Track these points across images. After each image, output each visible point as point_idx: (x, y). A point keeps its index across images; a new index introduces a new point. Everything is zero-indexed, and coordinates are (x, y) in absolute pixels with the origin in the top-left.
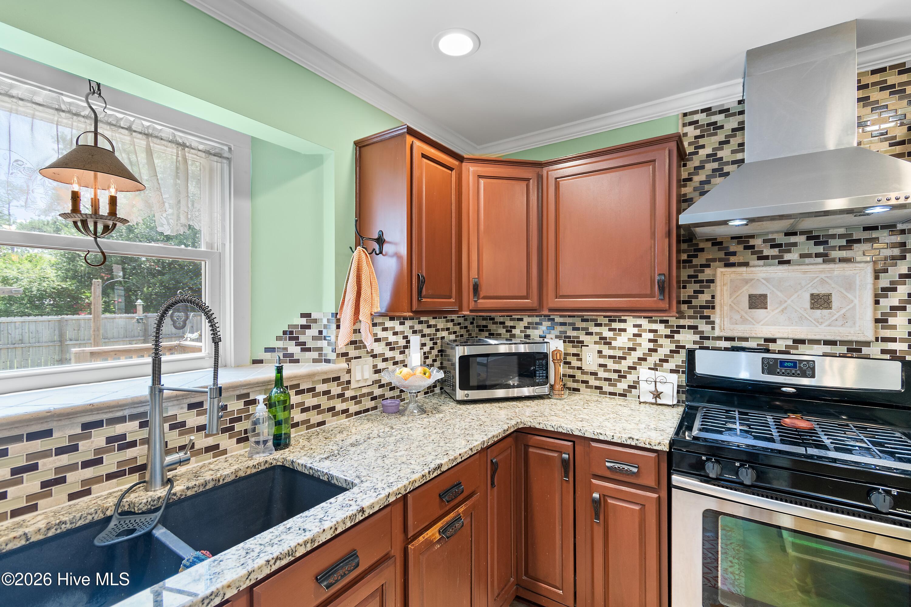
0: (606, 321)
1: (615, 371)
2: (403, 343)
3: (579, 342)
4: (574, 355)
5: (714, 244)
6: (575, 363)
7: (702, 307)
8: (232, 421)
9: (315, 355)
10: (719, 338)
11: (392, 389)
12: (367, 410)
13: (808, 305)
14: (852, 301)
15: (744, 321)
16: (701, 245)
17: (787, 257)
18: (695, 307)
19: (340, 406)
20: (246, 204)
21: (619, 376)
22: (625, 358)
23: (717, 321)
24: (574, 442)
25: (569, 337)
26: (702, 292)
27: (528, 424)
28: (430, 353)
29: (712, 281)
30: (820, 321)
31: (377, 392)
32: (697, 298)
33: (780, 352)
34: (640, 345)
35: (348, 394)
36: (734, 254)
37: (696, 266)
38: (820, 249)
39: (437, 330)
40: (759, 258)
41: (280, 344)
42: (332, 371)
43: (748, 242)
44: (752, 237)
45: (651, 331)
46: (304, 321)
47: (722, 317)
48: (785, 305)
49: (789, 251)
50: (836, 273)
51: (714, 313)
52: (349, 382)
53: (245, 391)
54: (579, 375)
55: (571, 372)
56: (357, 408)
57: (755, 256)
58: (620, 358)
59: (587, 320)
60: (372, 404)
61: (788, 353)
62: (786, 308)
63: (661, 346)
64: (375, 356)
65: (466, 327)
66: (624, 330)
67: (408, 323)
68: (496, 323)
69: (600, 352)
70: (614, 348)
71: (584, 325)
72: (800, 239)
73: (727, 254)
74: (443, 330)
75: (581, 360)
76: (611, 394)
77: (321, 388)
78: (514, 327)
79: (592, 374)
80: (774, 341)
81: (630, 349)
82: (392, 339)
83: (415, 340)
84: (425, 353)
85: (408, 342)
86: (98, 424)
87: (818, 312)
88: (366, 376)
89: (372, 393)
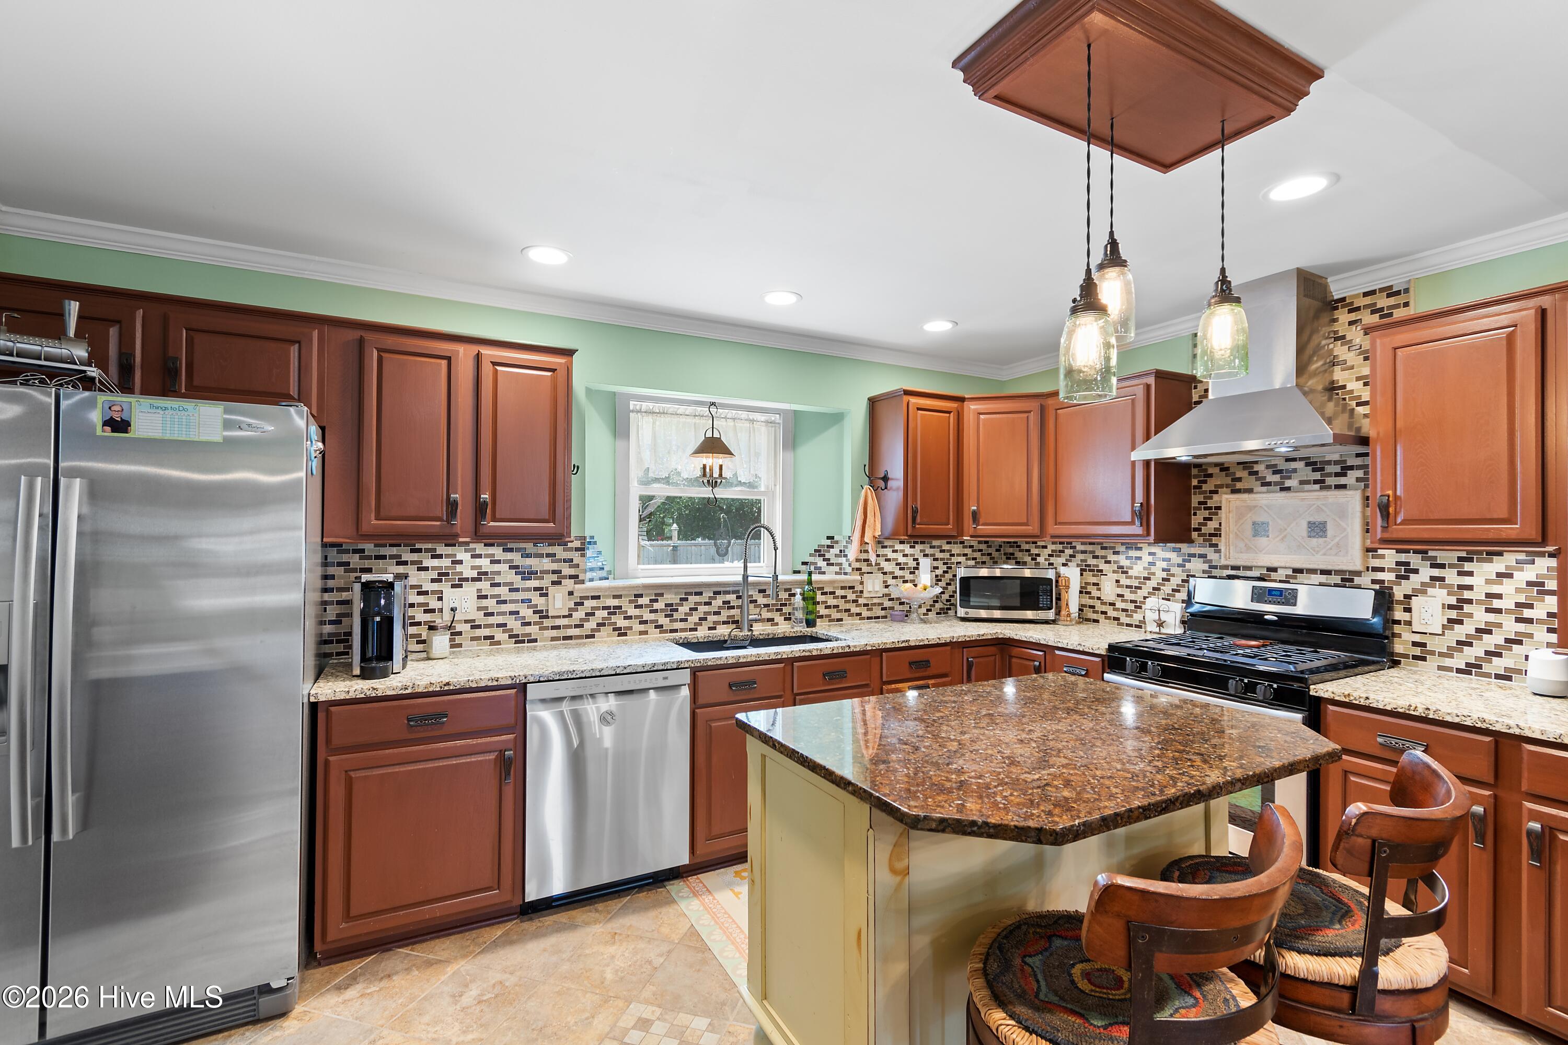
0: (1122, 549)
1: (1132, 601)
2: (913, 564)
3: (1098, 571)
4: (1094, 584)
5: (1221, 470)
6: (1095, 593)
7: (1210, 535)
8: (781, 605)
9: (837, 569)
10: (1225, 567)
11: (902, 603)
12: (878, 618)
13: (1305, 534)
14: (1345, 530)
15: (1248, 549)
16: (1210, 471)
17: (1288, 483)
18: (1204, 535)
19: (855, 610)
21: (1136, 607)
22: (1140, 588)
23: (1223, 550)
24: (1045, 652)
25: (1089, 566)
26: (1211, 519)
27: (1008, 636)
28: (943, 576)
29: (1219, 508)
30: (1317, 549)
31: (887, 604)
32: (1205, 525)
33: (1281, 581)
34: (1154, 574)
35: (861, 601)
36: (1240, 480)
37: (1205, 492)
38: (1317, 476)
39: (953, 555)
40: (1263, 484)
41: (811, 559)
42: (848, 581)
43: (1252, 467)
44: (1256, 462)
45: (1164, 560)
46: (829, 542)
47: (1228, 545)
48: (1285, 533)
49: (1290, 478)
50: (1330, 500)
51: (1220, 542)
52: (862, 592)
53: (789, 587)
54: (1099, 607)
55: (1091, 602)
56: (869, 614)
57: (1259, 483)
58: (1137, 588)
59: (1105, 548)
60: (883, 613)
61: (1288, 582)
62: (1285, 536)
63: (1173, 575)
64: (885, 573)
65: (989, 554)
66: (1140, 558)
67: (918, 547)
68: (1021, 551)
69: (1117, 581)
70: (1131, 577)
71: (1103, 553)
72: (1300, 465)
73: (1233, 480)
74: (958, 555)
75: (1099, 589)
76: (1128, 625)
77: (839, 593)
78: (1038, 555)
79: (1111, 604)
80: (1274, 570)
81: (1145, 578)
82: (902, 560)
83: (925, 563)
84: (937, 576)
85: (918, 564)
87: (1315, 540)
88: (877, 589)
89: (882, 604)
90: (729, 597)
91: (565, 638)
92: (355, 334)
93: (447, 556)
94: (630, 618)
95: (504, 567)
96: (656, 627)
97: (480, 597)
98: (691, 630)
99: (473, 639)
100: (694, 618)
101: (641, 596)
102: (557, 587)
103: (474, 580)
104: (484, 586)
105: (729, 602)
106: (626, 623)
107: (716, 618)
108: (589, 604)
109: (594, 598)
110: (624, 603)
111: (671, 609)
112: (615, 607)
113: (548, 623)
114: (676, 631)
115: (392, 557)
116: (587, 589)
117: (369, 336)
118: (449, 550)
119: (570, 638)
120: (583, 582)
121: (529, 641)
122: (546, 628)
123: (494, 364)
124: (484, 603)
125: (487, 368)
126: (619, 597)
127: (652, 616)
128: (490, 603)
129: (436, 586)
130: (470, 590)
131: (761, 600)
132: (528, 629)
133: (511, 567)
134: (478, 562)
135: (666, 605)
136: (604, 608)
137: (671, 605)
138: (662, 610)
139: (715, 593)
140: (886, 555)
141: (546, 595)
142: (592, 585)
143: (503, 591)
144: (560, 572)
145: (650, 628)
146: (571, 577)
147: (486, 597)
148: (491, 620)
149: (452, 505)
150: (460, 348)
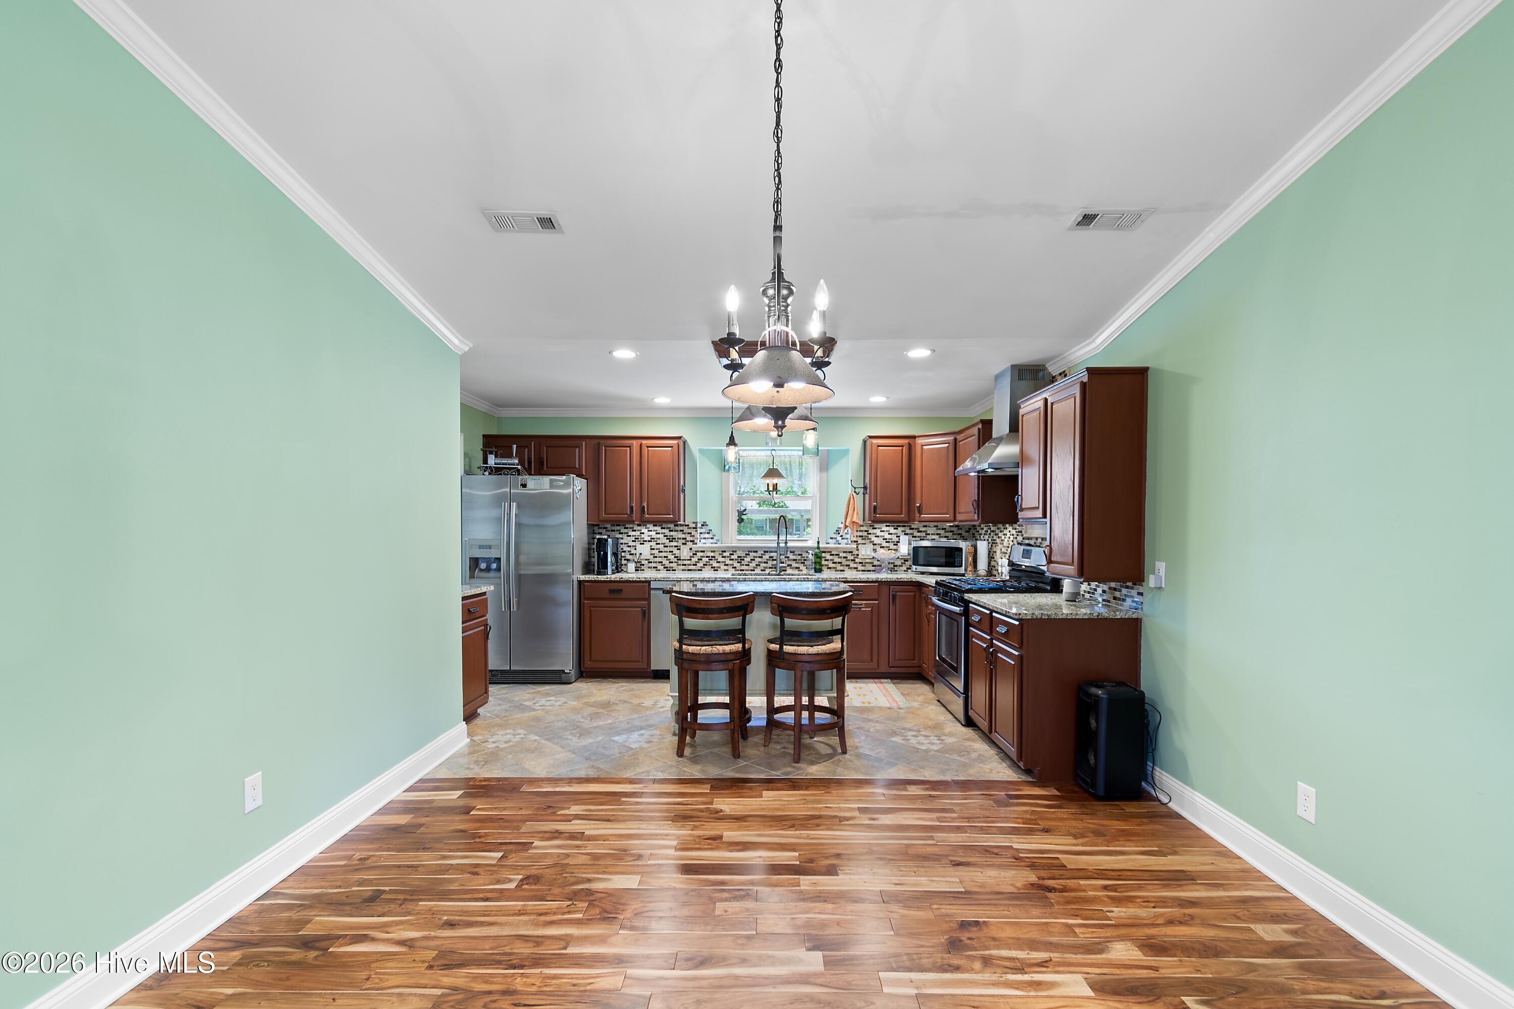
2: (895, 539)
6: (995, 558)
8: (804, 560)
9: (845, 541)
10: (1026, 538)
12: (870, 571)
19: (852, 565)
20: (824, 475)
31: (876, 563)
35: (858, 560)
41: (834, 536)
42: (847, 548)
52: (858, 555)
54: (996, 566)
55: (994, 563)
56: (863, 568)
60: (873, 568)
64: (876, 544)
67: (900, 529)
74: (934, 534)
77: (842, 555)
82: (887, 536)
83: (905, 539)
84: (915, 547)
85: (899, 539)
86: (767, 552)
88: (868, 553)
89: (873, 563)
90: (772, 554)
91: (688, 570)
92: (596, 441)
93: (638, 530)
94: (720, 562)
95: (661, 536)
96: (733, 568)
97: (651, 549)
98: (751, 570)
99: (649, 568)
100: (753, 564)
101: (725, 552)
102: (684, 546)
103: (649, 541)
104: (653, 544)
105: (773, 557)
106: (718, 565)
107: (765, 565)
108: (699, 554)
109: (701, 552)
110: (716, 555)
111: (740, 560)
112: (712, 557)
113: (680, 562)
114: (743, 570)
115: (617, 531)
116: (698, 547)
117: (602, 442)
118: (639, 528)
119: (691, 570)
120: (696, 544)
121: (672, 570)
122: (680, 565)
123: (647, 447)
124: (653, 552)
125: (645, 450)
126: (714, 552)
127: (731, 562)
128: (656, 552)
129: (634, 544)
130: (647, 546)
131: (792, 557)
132: (672, 565)
133: (664, 536)
134: (650, 533)
135: (738, 557)
136: (707, 557)
137: (741, 557)
138: (736, 559)
139: (764, 552)
140: (876, 534)
141: (680, 549)
142: (700, 545)
143: (661, 546)
144: (686, 539)
145: (730, 568)
146: (691, 541)
147: (654, 549)
148: (656, 560)
149: (632, 508)
150: (634, 442)
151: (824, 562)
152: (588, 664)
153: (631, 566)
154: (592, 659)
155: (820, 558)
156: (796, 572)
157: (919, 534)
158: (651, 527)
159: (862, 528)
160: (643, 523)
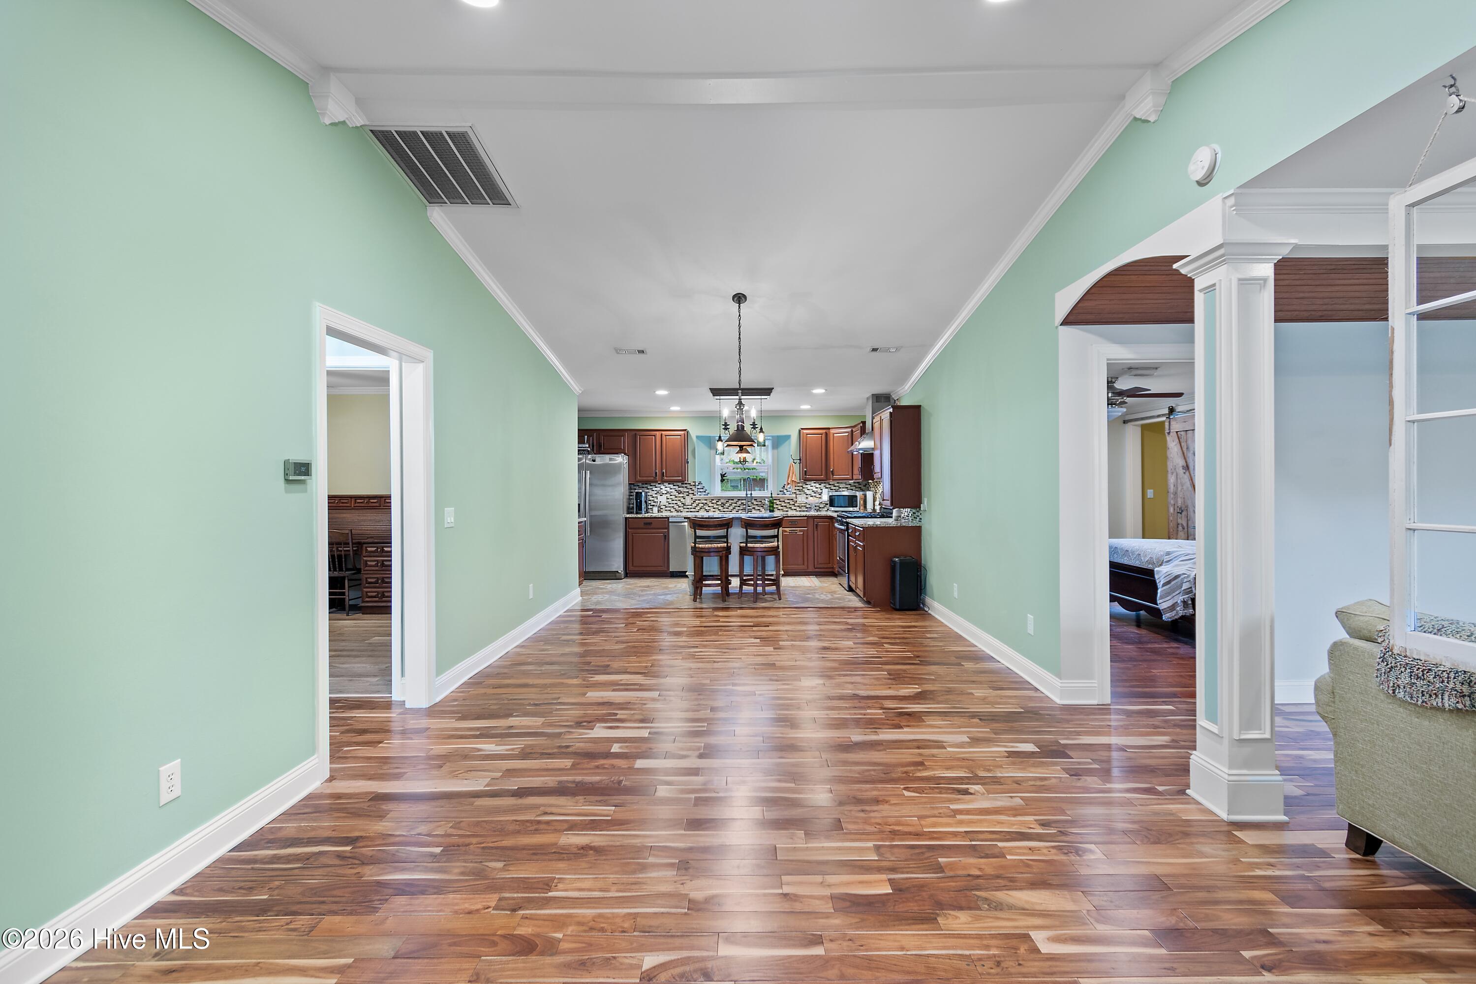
2: (819, 491)
8: (763, 505)
9: (789, 493)
12: (804, 511)
19: (793, 507)
20: (776, 451)
31: (808, 506)
35: (796, 504)
41: (782, 490)
52: (796, 501)
56: (800, 510)
60: (806, 509)
64: (807, 495)
67: (822, 485)
77: (786, 501)
82: (815, 489)
85: (822, 491)
86: (740, 500)
88: (803, 500)
89: (806, 506)
90: (743, 501)
91: (691, 512)
92: (634, 433)
93: (659, 487)
94: (710, 506)
98: (730, 511)
99: (665, 510)
100: (731, 508)
101: (713, 500)
102: (688, 496)
103: (665, 494)
104: (668, 495)
105: (743, 503)
106: (709, 508)
107: (739, 508)
108: (697, 502)
109: (699, 500)
110: (708, 502)
111: (723, 505)
112: (705, 503)
113: (685, 507)
114: (725, 512)
115: (646, 487)
117: (637, 433)
118: (659, 485)
120: (695, 495)
121: (681, 512)
122: (685, 509)
123: (666, 436)
124: (668, 500)
125: (664, 437)
126: (707, 500)
127: (717, 506)
129: (656, 495)
130: (664, 496)
131: (755, 503)
132: (680, 508)
133: (675, 490)
134: (666, 489)
136: (702, 503)
137: (723, 503)
138: (720, 505)
139: (738, 500)
140: (807, 488)
141: (685, 499)
142: (697, 497)
143: (673, 497)
144: (689, 492)
145: (717, 510)
146: (692, 494)
148: (670, 505)
149: (656, 473)
150: (657, 433)
151: (775, 506)
152: (631, 568)
153: (655, 509)
154: (634, 565)
155: (773, 503)
156: (758, 512)
157: (834, 488)
158: (666, 484)
159: (799, 485)
160: (663, 482)
